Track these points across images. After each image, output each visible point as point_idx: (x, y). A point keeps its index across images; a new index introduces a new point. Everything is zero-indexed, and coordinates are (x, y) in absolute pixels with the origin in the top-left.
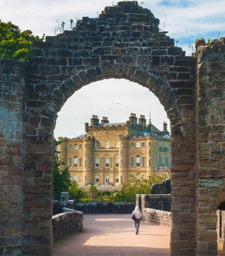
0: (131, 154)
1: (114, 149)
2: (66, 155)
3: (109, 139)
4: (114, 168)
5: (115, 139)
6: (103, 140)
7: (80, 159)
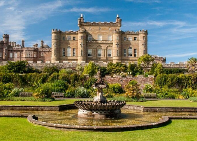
0: (124, 46)
1: (107, 42)
2: (60, 45)
3: (101, 33)
4: (107, 57)
5: (108, 33)
6: (96, 34)
7: (74, 49)
